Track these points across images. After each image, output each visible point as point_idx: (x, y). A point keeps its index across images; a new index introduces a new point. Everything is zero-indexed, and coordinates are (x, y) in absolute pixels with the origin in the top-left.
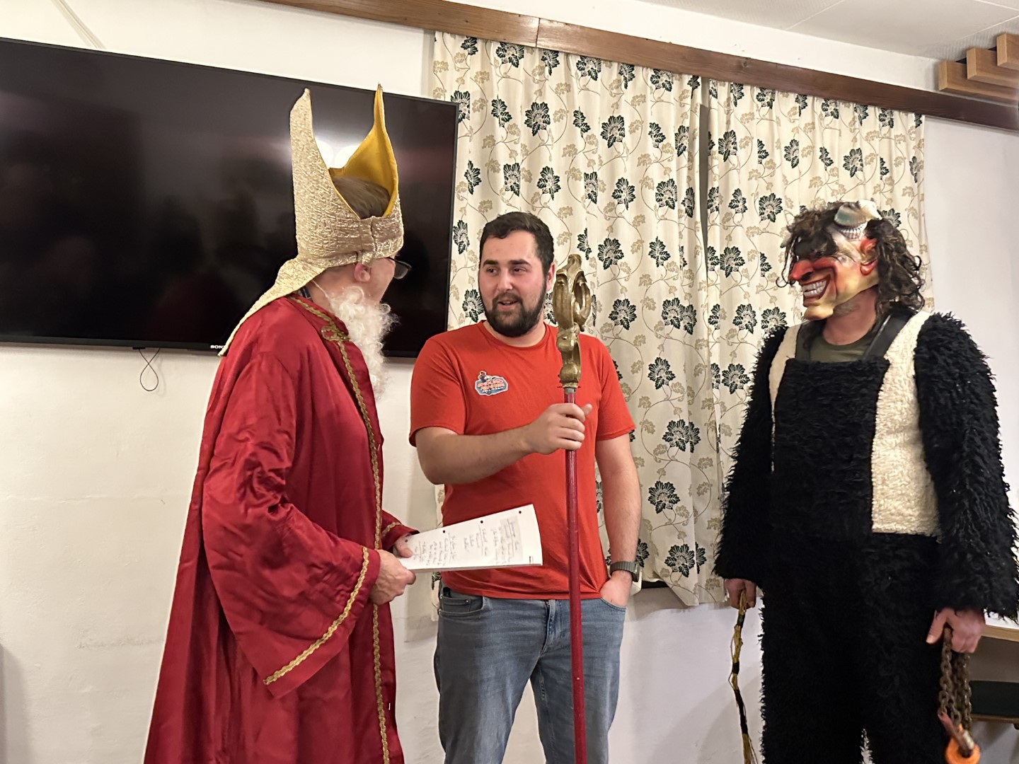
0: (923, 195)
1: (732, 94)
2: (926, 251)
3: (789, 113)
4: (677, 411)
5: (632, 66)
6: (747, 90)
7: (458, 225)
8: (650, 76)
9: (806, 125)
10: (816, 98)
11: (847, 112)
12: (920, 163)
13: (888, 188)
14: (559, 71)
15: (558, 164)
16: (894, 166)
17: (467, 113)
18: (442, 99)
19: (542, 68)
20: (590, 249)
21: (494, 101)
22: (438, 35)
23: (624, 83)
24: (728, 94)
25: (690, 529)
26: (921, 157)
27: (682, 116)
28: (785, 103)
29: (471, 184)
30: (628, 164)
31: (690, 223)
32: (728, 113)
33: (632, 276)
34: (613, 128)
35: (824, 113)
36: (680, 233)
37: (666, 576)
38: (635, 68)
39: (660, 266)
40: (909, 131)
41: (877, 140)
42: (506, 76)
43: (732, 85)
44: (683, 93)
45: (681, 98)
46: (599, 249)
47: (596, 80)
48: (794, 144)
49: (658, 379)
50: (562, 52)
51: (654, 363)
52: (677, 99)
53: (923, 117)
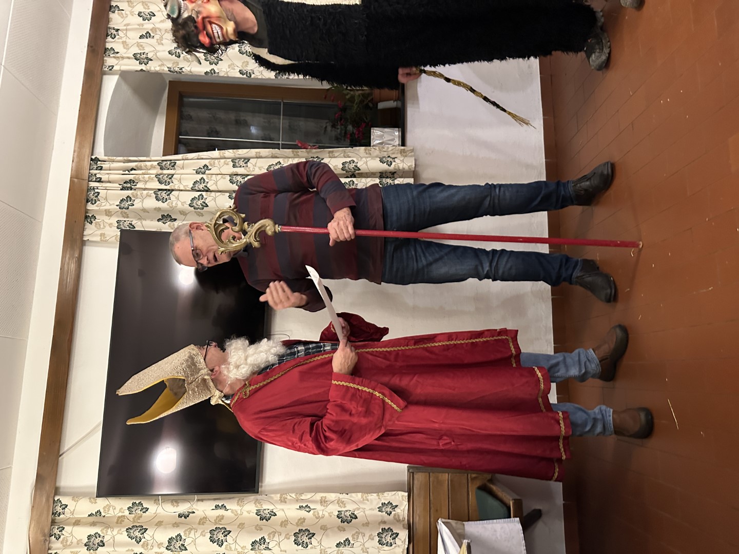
1: (111, 55)
3: (122, 18)
6: (108, 45)
9: (129, 7)
22: (85, 238)
28: (116, 20)
29: (170, 220)
32: (123, 58)
42: (106, 199)
43: (106, 55)
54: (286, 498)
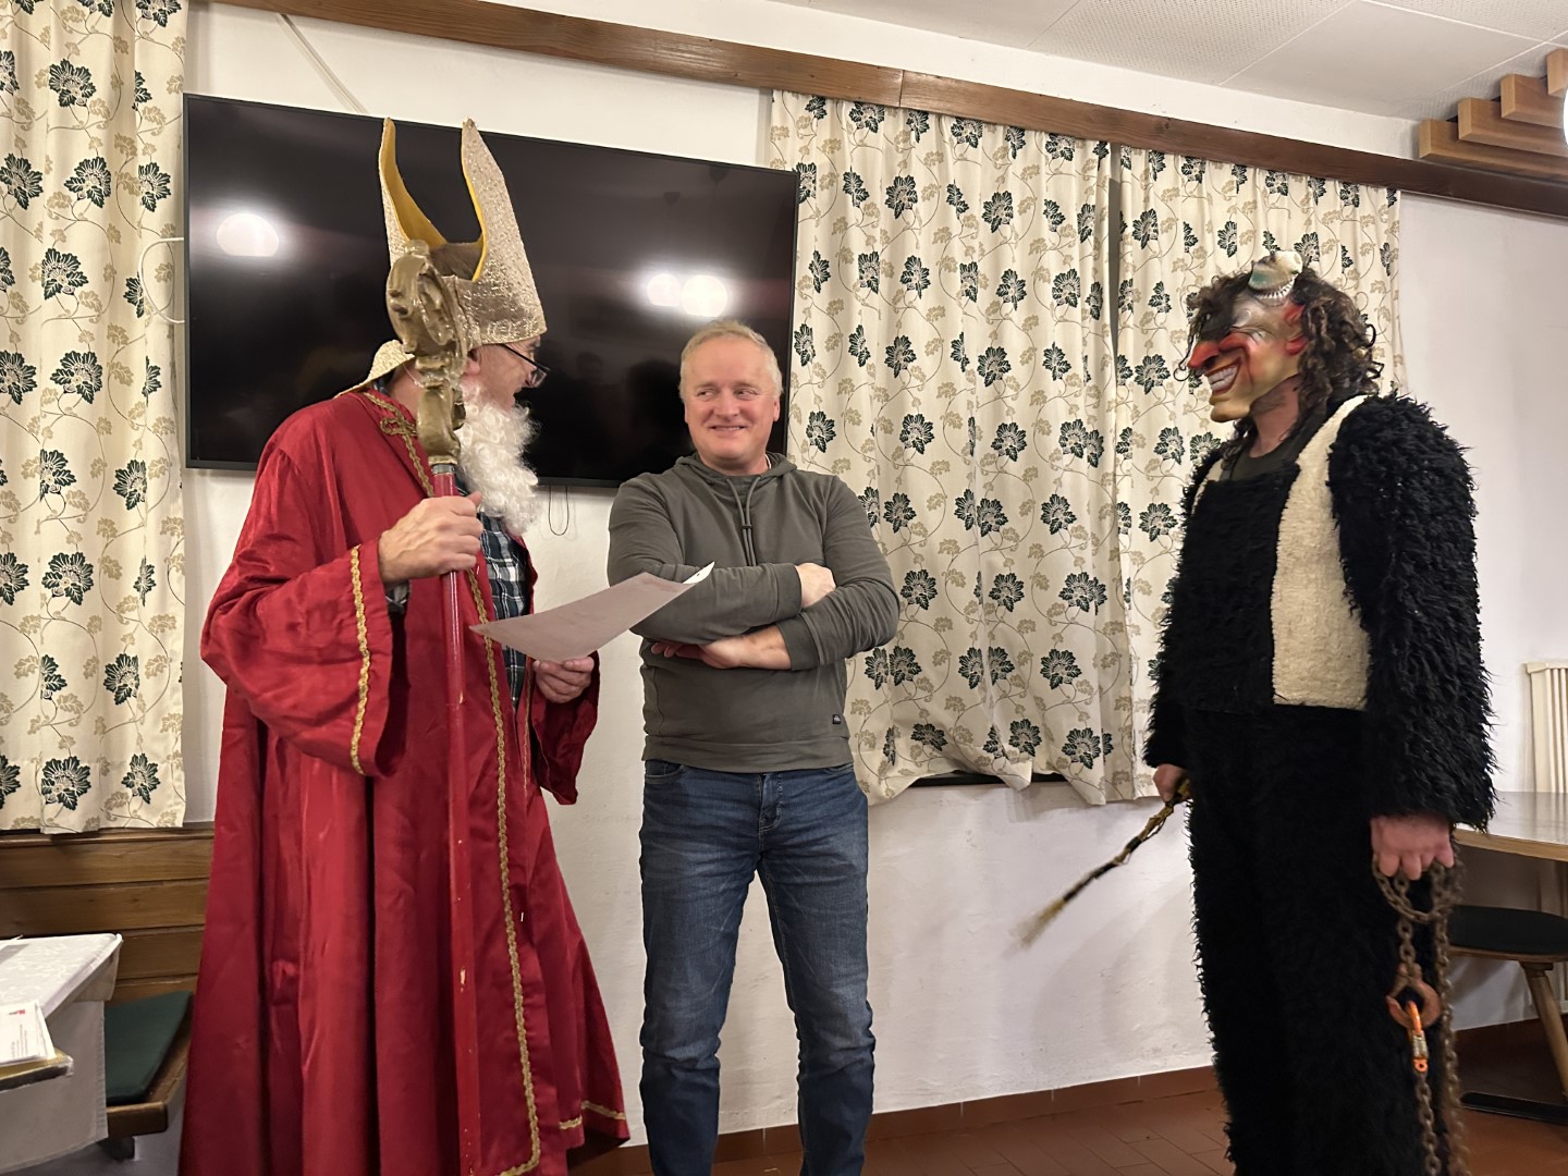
0: (1397, 291)
1: (1150, 165)
2: (1402, 364)
3: (1223, 189)
4: (1079, 561)
5: (1022, 131)
6: (1169, 159)
7: (801, 330)
8: (1044, 143)
9: (1245, 203)
10: (1257, 170)
11: (1299, 187)
12: (1393, 251)
13: (1352, 281)
14: (929, 138)
15: (927, 255)
16: (1360, 256)
17: (812, 189)
19: (907, 134)
20: (966, 359)
21: (846, 174)
22: (776, 95)
23: (1011, 150)
24: (1146, 165)
25: (1094, 710)
26: (1395, 244)
27: (1086, 192)
28: (1219, 176)
29: (817, 279)
30: (1017, 253)
31: (1096, 327)
32: (1146, 188)
33: (1021, 393)
34: (998, 209)
35: (1268, 190)
36: (1084, 339)
37: (1064, 767)
38: (1026, 133)
39: (1058, 379)
40: (1380, 211)
41: (1337, 223)
42: (862, 144)
43: (1150, 154)
44: (1087, 164)
45: (1086, 169)
46: (980, 360)
47: (975, 147)
48: (1230, 227)
49: (1054, 522)
50: (932, 113)
51: (1048, 501)
52: (1080, 170)
53: (1399, 192)
54: (172, 534)
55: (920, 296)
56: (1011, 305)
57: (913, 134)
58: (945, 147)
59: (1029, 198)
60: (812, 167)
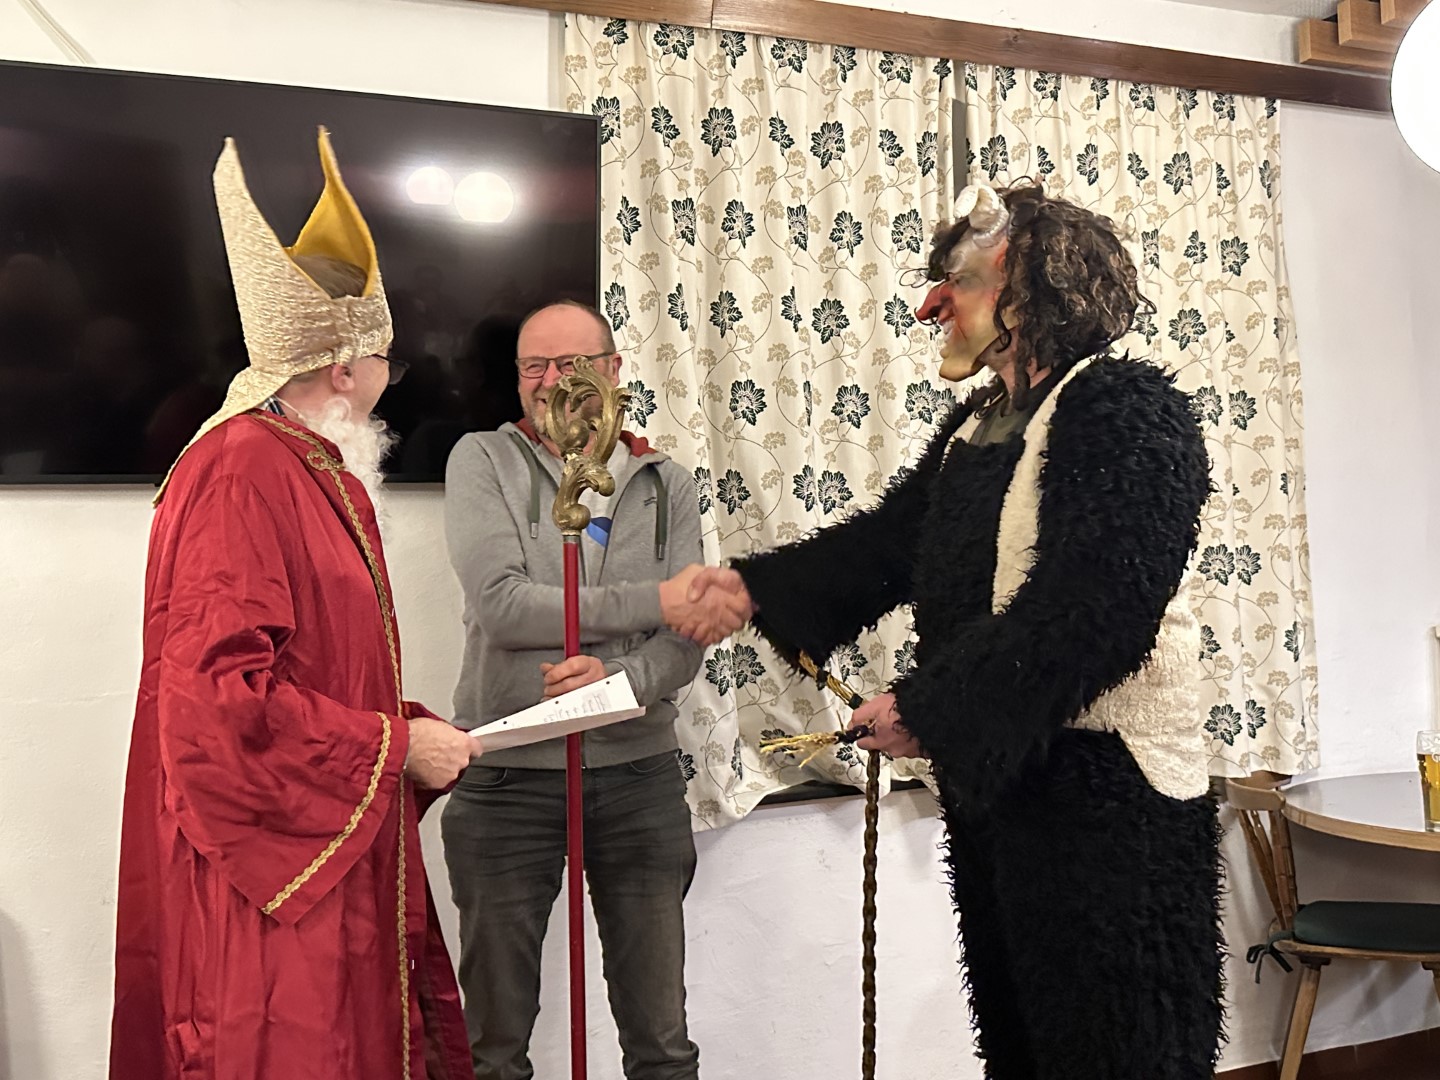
0: (1280, 215)
1: (998, 83)
2: (1287, 296)
3: (1082, 106)
5: (852, 50)
6: (1019, 75)
7: (611, 290)
8: (878, 62)
9: (1107, 121)
10: (1120, 83)
11: (1167, 100)
12: (1275, 169)
13: (1229, 207)
14: (746, 61)
15: (749, 195)
16: (1237, 175)
17: (616, 128)
18: (578, 111)
19: (722, 58)
20: (799, 316)
21: (655, 109)
22: (569, 18)
23: (840, 73)
24: (993, 83)
26: (1276, 161)
27: (927, 119)
28: (1077, 90)
29: (627, 229)
30: (851, 192)
32: (994, 110)
33: (862, 351)
34: (828, 140)
35: (1133, 104)
38: (856, 51)
39: (901, 335)
40: (1258, 124)
41: (1211, 139)
42: (670, 73)
43: (997, 70)
44: (927, 85)
45: (926, 91)
46: (814, 314)
47: (800, 72)
48: (1090, 151)
50: (749, 34)
52: (920, 93)
53: (1278, 102)
55: (744, 245)
56: (846, 251)
57: (729, 59)
58: (765, 74)
59: (862, 128)
60: (615, 101)
